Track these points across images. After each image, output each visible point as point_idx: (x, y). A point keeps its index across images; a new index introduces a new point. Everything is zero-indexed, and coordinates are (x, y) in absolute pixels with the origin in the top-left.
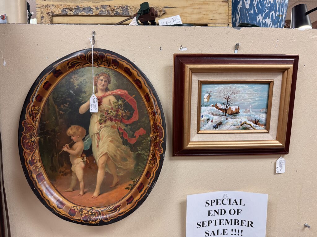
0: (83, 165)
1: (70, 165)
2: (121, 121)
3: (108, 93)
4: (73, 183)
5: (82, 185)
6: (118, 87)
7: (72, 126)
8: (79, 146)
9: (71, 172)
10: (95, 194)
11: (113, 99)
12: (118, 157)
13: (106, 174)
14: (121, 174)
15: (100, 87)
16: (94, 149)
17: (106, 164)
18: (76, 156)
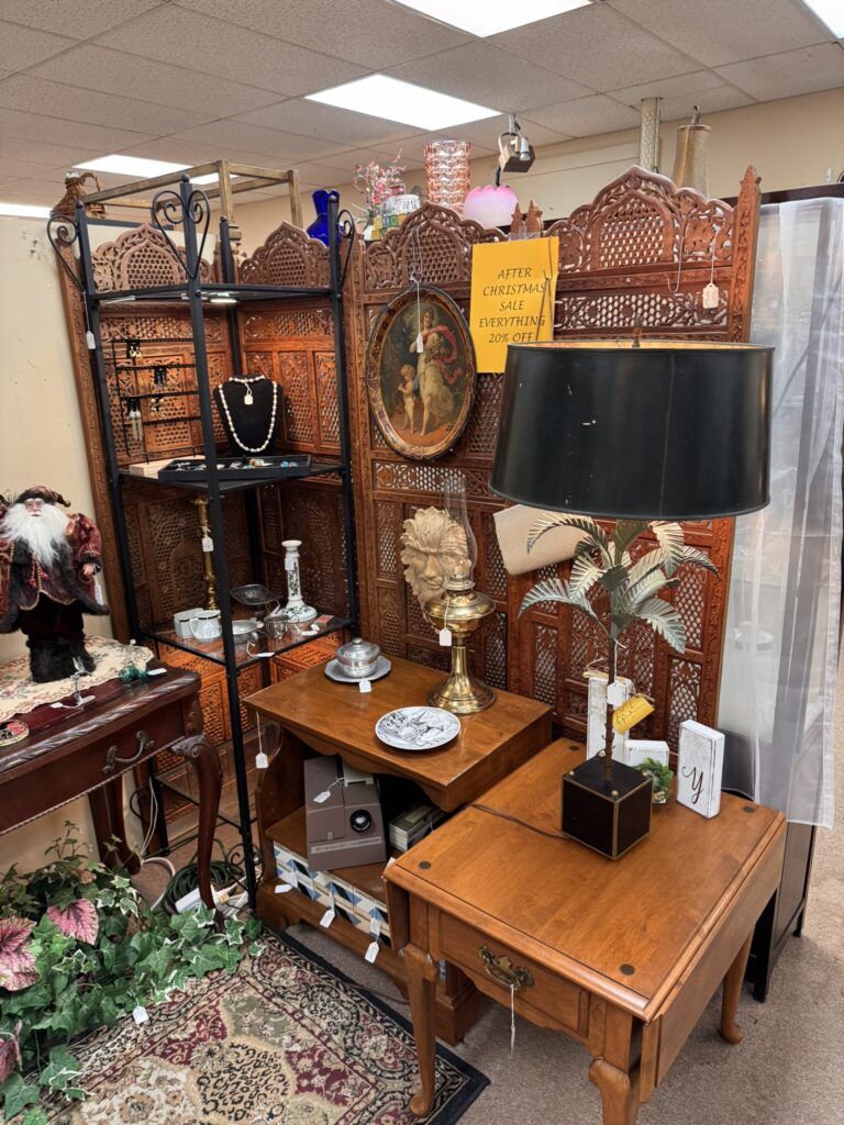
0: (413, 404)
1: (404, 404)
2: (443, 360)
3: (433, 330)
4: (406, 422)
5: (412, 423)
6: (440, 323)
7: (406, 366)
8: (410, 385)
9: (404, 410)
10: (422, 434)
11: (435, 336)
12: (440, 398)
13: (431, 414)
14: (442, 415)
15: (426, 324)
16: (421, 388)
17: (430, 405)
18: (408, 395)
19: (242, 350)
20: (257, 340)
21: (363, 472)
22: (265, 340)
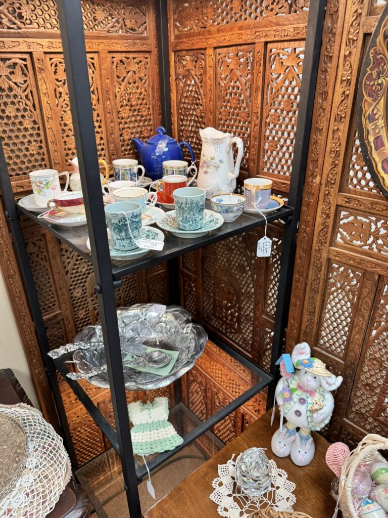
19: (170, 49)
20: (189, 35)
21: (319, 220)
22: (199, 34)
